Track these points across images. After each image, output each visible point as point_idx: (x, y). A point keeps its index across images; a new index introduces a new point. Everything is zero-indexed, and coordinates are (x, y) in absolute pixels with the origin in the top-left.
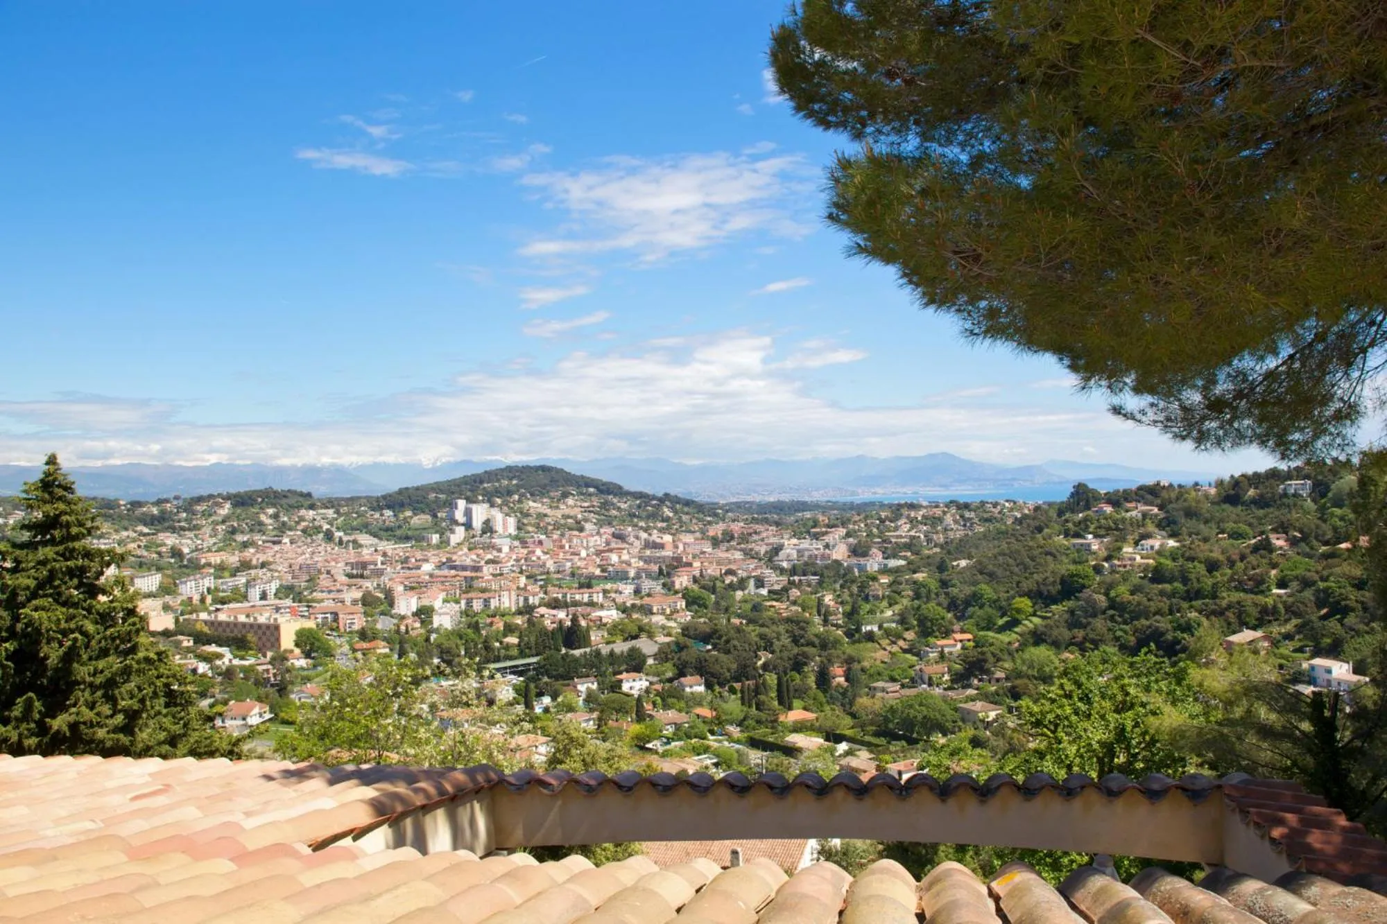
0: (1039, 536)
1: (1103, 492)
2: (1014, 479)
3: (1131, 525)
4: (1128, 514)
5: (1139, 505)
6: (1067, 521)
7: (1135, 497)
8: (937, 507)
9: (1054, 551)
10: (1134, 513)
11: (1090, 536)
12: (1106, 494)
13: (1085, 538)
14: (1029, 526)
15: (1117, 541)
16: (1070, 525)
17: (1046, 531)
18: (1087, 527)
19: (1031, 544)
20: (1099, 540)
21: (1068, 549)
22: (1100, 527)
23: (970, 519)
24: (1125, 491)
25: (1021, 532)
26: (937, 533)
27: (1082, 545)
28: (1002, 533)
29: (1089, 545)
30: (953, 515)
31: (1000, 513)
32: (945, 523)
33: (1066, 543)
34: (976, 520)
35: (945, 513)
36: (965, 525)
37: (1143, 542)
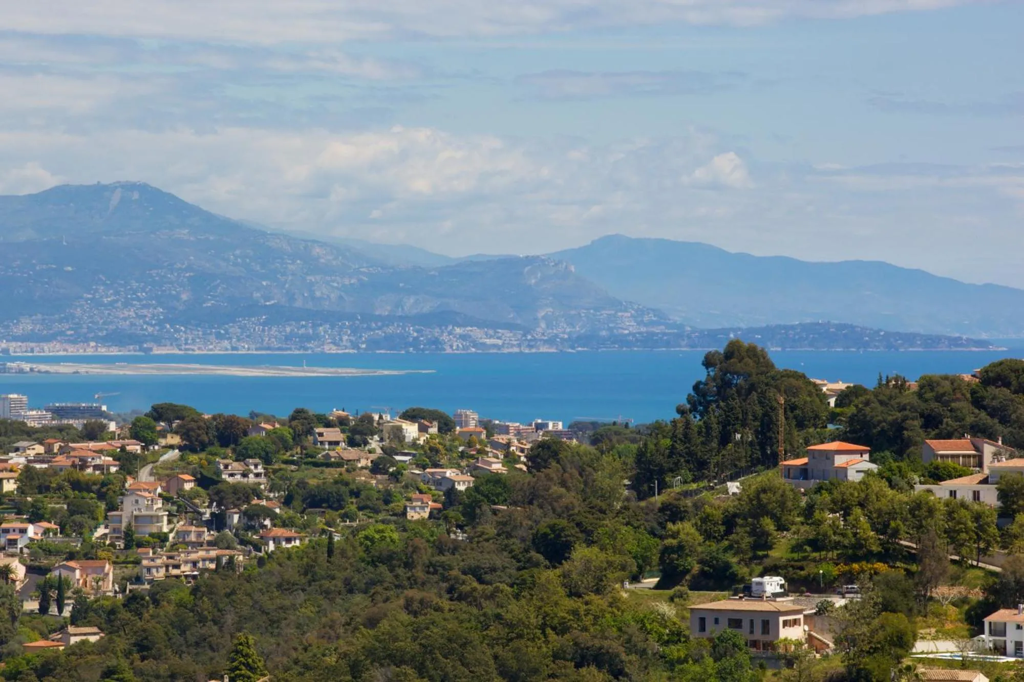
0: (550, 576)
1: (832, 387)
2: (444, 318)
3: (952, 535)
4: (941, 491)
5: (988, 450)
6: (673, 513)
7: (971, 415)
8: (93, 433)
9: (615, 646)
10: (964, 486)
11: (773, 584)
12: (844, 398)
13: (748, 591)
14: (506, 529)
15: (887, 607)
16: (687, 529)
17: (581, 553)
18: (762, 543)
19: (515, 610)
20: (810, 604)
21: (677, 637)
22: (816, 544)
23: (245, 494)
24: (928, 384)
25: (473, 558)
26: (89, 554)
27: (735, 621)
28: (388, 559)
29: (768, 622)
30: (168, 476)
31: (377, 468)
32: (128, 509)
33: (666, 609)
34: (272, 502)
35: (128, 463)
36: (218, 522)
37: (1001, 616)
